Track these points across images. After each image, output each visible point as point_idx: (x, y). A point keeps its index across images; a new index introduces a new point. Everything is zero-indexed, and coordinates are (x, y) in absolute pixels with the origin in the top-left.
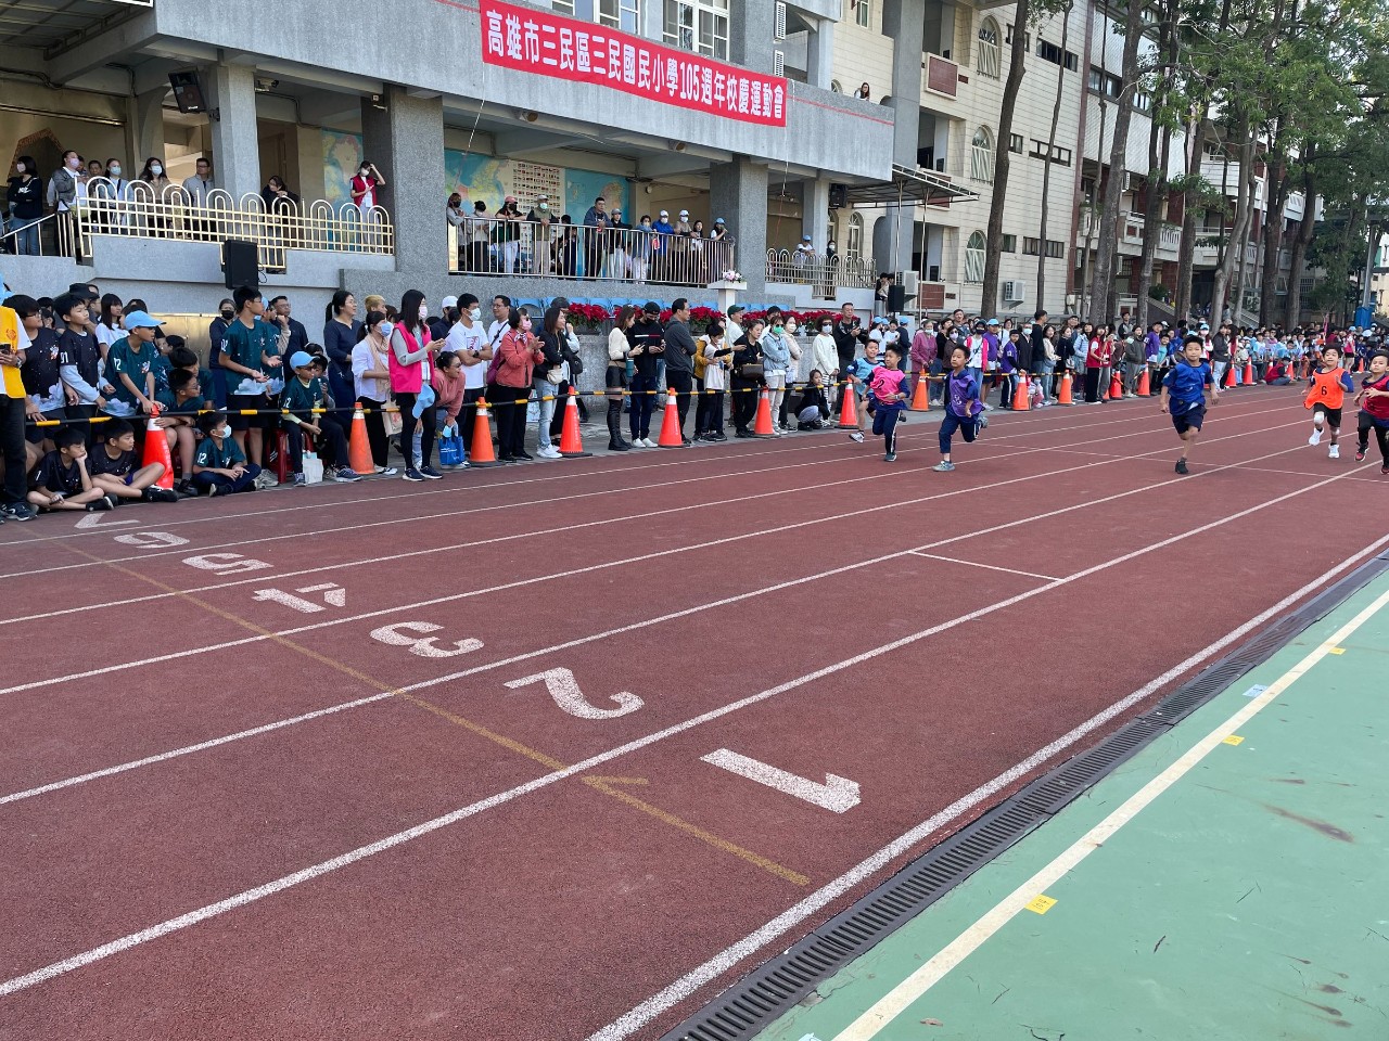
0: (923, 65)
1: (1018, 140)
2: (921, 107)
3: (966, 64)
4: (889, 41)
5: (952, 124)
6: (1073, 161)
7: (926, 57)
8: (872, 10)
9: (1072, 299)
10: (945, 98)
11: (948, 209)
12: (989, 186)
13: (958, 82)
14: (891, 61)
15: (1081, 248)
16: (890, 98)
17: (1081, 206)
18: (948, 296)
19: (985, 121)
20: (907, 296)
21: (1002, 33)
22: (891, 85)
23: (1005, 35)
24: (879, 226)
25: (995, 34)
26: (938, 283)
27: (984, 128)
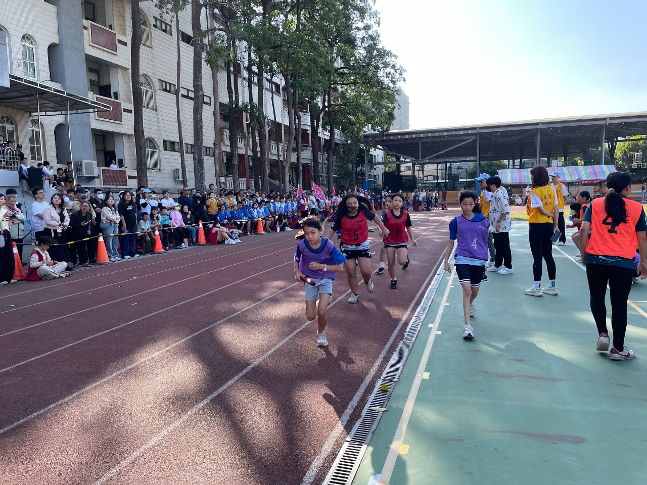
0: (86, 28)
1: (172, 86)
2: (86, 54)
3: (125, 34)
4: (51, 8)
5: (119, 70)
6: (213, 103)
7: (87, 23)
9: (222, 179)
10: (108, 52)
11: (122, 123)
12: (153, 112)
13: (118, 44)
14: (55, 21)
15: (225, 152)
16: (58, 45)
17: (221, 128)
18: (130, 177)
19: (146, 73)
20: (88, 177)
21: (151, 21)
22: (57, 37)
23: (153, 22)
24: (60, 130)
25: (145, 21)
26: (120, 169)
27: (145, 76)
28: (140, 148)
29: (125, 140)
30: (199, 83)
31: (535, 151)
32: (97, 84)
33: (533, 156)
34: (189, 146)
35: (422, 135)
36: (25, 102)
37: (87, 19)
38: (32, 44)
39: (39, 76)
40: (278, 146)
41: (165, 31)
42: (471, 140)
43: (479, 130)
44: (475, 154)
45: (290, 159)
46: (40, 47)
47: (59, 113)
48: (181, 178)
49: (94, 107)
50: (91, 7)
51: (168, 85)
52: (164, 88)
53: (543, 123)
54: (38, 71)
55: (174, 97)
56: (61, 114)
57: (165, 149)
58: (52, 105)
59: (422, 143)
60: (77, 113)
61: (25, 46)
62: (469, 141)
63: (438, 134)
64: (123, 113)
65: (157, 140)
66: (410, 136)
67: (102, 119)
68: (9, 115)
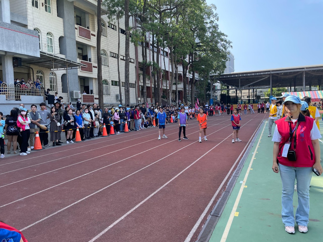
0: (76, 29)
1: (116, 55)
2: (76, 41)
3: (94, 31)
4: (61, 20)
5: (92, 48)
6: (135, 62)
7: (77, 26)
8: (52, 8)
9: (139, 99)
10: (86, 39)
11: (92, 73)
12: (107, 67)
13: (91, 36)
14: (62, 26)
15: (141, 86)
16: (64, 37)
17: (139, 74)
18: (96, 99)
19: (104, 48)
20: (76, 99)
21: (106, 24)
22: (63, 33)
23: (108, 25)
24: (64, 77)
25: (104, 24)
26: (91, 95)
27: (104, 50)
28: (100, 85)
29: (94, 81)
30: (128, 53)
31: (302, 82)
32: (82, 55)
33: (302, 85)
34: (124, 83)
35: (241, 75)
36: (48, 64)
37: (77, 24)
38: (52, 37)
39: (55, 51)
40: (166, 82)
41: (113, 29)
42: (267, 77)
43: (271, 72)
44: (269, 84)
45: (172, 89)
46: (55, 38)
47: (63, 69)
48: (119, 99)
49: (79, 66)
50: (79, 18)
51: (114, 54)
52: (112, 55)
53: (307, 68)
54: (54, 49)
55: (116, 60)
56: (64, 69)
57: (112, 85)
58: (60, 65)
59: (241, 79)
60: (71, 69)
61: (48, 38)
62: (266, 78)
63: (249, 75)
64: (93, 68)
65: (108, 80)
66: (234, 76)
67: (83, 71)
68: (41, 70)
